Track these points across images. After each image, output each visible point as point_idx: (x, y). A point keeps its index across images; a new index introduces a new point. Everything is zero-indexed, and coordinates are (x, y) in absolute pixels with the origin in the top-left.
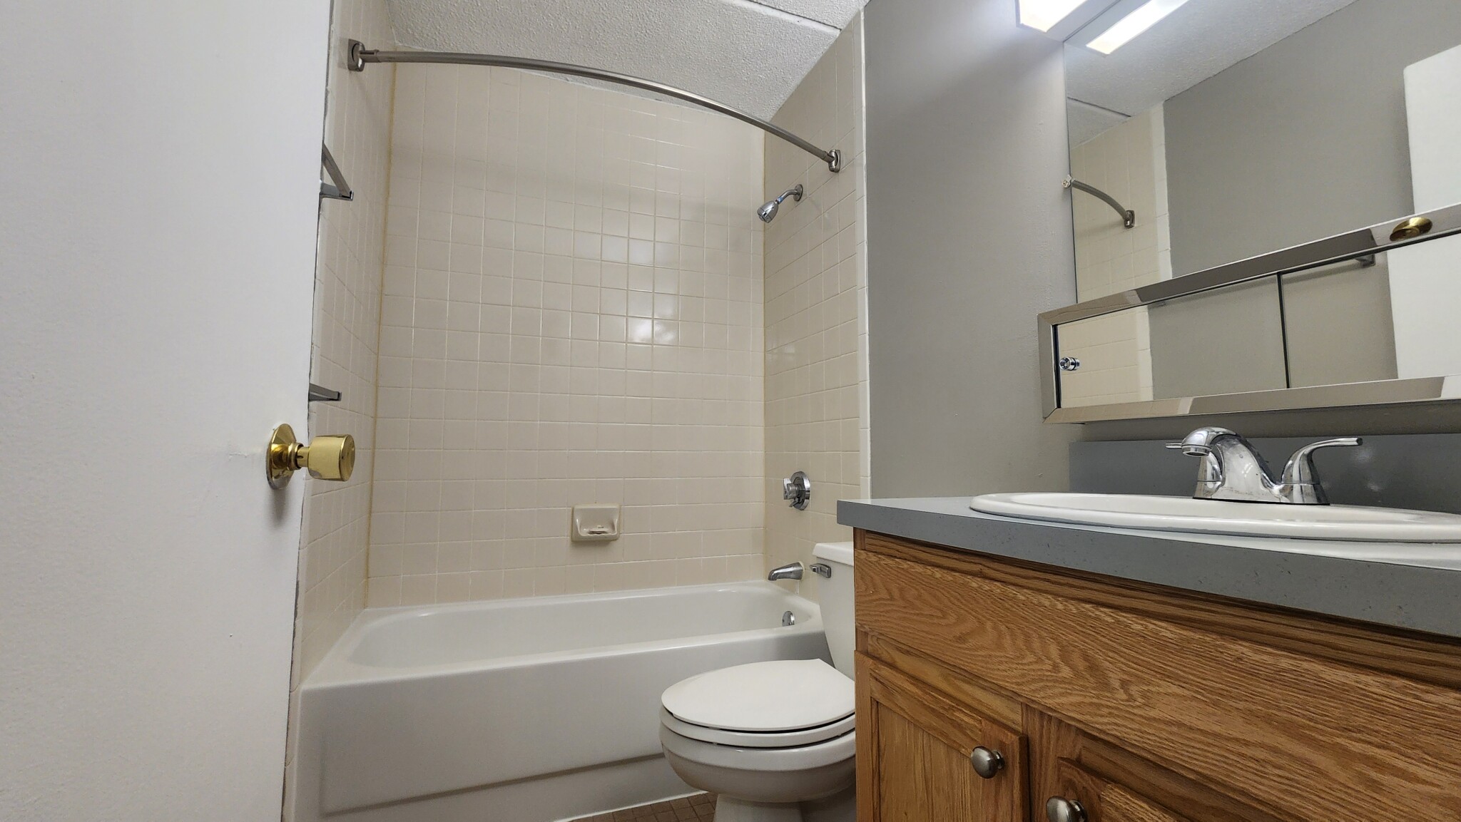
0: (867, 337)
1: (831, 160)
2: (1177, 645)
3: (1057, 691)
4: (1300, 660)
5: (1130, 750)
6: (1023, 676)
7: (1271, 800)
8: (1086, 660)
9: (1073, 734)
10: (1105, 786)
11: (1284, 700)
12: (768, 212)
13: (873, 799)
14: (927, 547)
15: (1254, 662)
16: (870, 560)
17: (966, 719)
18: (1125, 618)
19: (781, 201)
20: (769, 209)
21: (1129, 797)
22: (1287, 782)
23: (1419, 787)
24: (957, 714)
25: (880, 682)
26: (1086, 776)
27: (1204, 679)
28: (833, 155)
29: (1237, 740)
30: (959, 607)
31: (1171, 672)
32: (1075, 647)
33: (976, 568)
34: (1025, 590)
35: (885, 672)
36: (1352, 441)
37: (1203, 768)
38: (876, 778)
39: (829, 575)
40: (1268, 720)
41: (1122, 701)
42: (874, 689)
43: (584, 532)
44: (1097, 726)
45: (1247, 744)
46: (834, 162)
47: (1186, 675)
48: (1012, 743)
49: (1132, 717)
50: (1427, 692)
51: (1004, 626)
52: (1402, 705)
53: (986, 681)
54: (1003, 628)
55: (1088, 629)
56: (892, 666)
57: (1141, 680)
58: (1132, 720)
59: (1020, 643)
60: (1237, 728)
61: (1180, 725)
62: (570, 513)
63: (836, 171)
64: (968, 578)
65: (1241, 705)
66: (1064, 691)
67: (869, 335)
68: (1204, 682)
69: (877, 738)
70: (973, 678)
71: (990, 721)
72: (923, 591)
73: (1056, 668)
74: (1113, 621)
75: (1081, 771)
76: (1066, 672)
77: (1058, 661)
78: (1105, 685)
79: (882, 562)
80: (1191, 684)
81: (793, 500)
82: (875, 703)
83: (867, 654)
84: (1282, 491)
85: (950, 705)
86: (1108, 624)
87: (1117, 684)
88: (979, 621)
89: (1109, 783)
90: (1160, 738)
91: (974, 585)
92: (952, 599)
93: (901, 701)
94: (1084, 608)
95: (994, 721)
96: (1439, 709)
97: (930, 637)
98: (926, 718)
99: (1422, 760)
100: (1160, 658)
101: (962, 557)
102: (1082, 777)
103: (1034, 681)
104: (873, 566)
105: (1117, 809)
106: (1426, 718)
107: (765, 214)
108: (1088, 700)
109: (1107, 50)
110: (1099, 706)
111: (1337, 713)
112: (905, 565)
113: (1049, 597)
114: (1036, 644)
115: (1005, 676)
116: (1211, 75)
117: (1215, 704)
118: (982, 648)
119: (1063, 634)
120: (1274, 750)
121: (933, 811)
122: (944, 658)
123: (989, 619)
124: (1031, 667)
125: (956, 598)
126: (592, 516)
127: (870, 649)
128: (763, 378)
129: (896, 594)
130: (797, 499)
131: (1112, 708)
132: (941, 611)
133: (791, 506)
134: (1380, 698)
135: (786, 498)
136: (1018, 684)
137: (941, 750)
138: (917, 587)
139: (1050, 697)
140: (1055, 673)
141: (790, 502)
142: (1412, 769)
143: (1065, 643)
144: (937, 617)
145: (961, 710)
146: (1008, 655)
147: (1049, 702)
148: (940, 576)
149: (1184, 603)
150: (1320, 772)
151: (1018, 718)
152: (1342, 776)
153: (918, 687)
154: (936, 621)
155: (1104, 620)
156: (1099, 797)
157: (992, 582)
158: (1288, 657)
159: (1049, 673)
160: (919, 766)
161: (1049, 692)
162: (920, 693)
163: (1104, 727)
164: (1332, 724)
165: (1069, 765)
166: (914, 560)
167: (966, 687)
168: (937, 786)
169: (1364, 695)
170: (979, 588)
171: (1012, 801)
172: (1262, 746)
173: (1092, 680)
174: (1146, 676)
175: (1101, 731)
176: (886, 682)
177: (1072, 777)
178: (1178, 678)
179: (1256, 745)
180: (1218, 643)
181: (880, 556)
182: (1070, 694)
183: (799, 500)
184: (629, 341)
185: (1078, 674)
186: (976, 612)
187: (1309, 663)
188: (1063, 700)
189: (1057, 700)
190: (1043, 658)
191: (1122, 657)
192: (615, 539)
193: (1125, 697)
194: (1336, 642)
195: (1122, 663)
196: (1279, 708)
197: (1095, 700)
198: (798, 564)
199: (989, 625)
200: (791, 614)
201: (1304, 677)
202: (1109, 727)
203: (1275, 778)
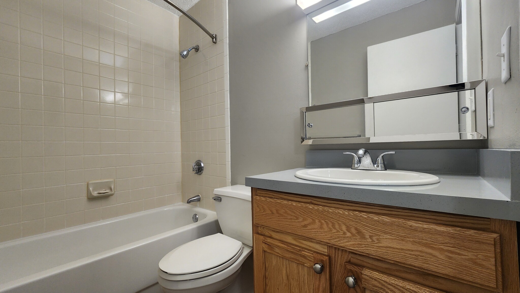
0: (229, 110)
1: (214, 38)
2: (391, 223)
3: (345, 241)
4: (430, 225)
5: (372, 257)
6: (331, 237)
7: (419, 266)
8: (356, 230)
9: (347, 254)
10: (363, 269)
11: (425, 237)
12: (185, 54)
13: (263, 286)
14: (287, 194)
15: (416, 227)
16: (262, 199)
17: (307, 254)
18: (371, 216)
19: (190, 51)
20: (185, 53)
21: (371, 271)
22: (424, 260)
23: (463, 257)
24: (303, 252)
25: (267, 244)
26: (356, 267)
27: (399, 233)
28: (214, 36)
29: (409, 250)
30: (304, 215)
31: (388, 232)
32: (352, 226)
33: (309, 201)
34: (332, 208)
35: (269, 240)
36: (393, 152)
37: (398, 259)
38: (265, 278)
39: (220, 200)
40: (419, 243)
41: (370, 242)
42: (264, 247)
43: (95, 194)
44: (360, 251)
45: (412, 251)
46: (214, 39)
47: (393, 232)
48: (326, 260)
49: (373, 247)
50: (466, 231)
51: (323, 221)
52: (460, 235)
53: (315, 240)
54: (323, 222)
55: (358, 220)
56: (271, 237)
57: (377, 235)
58: (373, 248)
59: (330, 226)
60: (409, 246)
61: (390, 247)
62: (86, 186)
63: (215, 43)
64: (308, 205)
65: (411, 240)
66: (347, 241)
67: (230, 109)
68: (399, 234)
69: (265, 264)
70: (310, 239)
71: (316, 253)
72: (287, 210)
73: (344, 233)
74: (367, 217)
75: (354, 266)
76: (348, 234)
77: (346, 231)
78: (363, 237)
79: (268, 200)
80: (395, 235)
81: (196, 171)
82: (264, 252)
83: (258, 233)
84: (377, 166)
85: (299, 249)
86: (365, 218)
87: (368, 237)
88: (313, 220)
89: (364, 268)
90: (383, 252)
91: (311, 207)
92: (301, 212)
93: (277, 250)
94: (355, 213)
95: (317, 253)
96: (470, 236)
97: (291, 226)
98: (288, 255)
99: (464, 250)
100: (384, 228)
101: (303, 197)
102: (354, 268)
103: (335, 238)
104: (263, 202)
105: (368, 276)
106: (466, 238)
107: (184, 54)
108: (357, 243)
109: (317, 21)
110: (361, 244)
111: (441, 239)
112: (279, 201)
113: (342, 210)
114: (337, 226)
115: (324, 238)
116: (323, 37)
117: (402, 240)
118: (314, 229)
119: (348, 222)
120: (421, 251)
121: (290, 286)
122: (297, 233)
123: (317, 219)
124: (335, 234)
125: (302, 212)
126: (97, 186)
127: (259, 232)
128: (180, 123)
129: (275, 212)
130: (198, 171)
131: (366, 245)
132: (296, 217)
133: (195, 174)
134: (454, 234)
135: (193, 171)
136: (329, 240)
137: (295, 265)
138: (285, 209)
139: (342, 243)
140: (344, 235)
141: (194, 172)
142: (461, 252)
143: (348, 225)
144: (294, 219)
145: (304, 251)
146: (325, 231)
147: (342, 245)
148: (295, 204)
149: (389, 209)
150: (434, 256)
151: (326, 250)
152: (441, 257)
153: (285, 245)
154: (293, 220)
155: (364, 217)
156: (361, 273)
157: (318, 206)
158: (426, 224)
159: (342, 235)
160: (284, 272)
161: (342, 242)
162: (286, 247)
163: (363, 251)
164: (439, 243)
165: (349, 264)
166: (281, 198)
167: (304, 242)
168: (293, 277)
169: (449, 234)
170: (313, 208)
171: (326, 279)
172: (417, 251)
173: (358, 236)
174: (378, 233)
175: (361, 252)
176: (270, 244)
177: (351, 268)
178: (390, 233)
179: (415, 251)
180: (404, 222)
181: (266, 198)
182: (350, 242)
183: (199, 171)
184: (116, 103)
185: (353, 235)
186: (311, 216)
187: (433, 226)
188: (347, 244)
189: (345, 244)
190: (340, 230)
191: (370, 228)
192: (112, 195)
193: (371, 241)
194: (437, 218)
195: (370, 230)
196: (423, 239)
197: (360, 243)
198: (199, 196)
199: (317, 221)
200: (196, 215)
201: (431, 230)
202: (365, 251)
203: (421, 260)
